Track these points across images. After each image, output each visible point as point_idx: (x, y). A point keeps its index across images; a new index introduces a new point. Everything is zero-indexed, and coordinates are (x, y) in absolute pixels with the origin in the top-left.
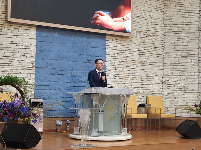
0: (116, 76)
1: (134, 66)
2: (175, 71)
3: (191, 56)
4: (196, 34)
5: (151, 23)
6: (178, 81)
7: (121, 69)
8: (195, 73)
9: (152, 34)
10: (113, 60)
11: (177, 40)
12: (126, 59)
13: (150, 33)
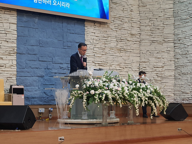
0: (96, 62)
1: (112, 53)
2: (151, 58)
3: (167, 42)
4: (171, 20)
5: (127, 10)
6: (154, 67)
7: (101, 55)
8: (172, 59)
9: (128, 21)
10: (92, 47)
11: (153, 26)
12: (104, 45)
13: (126, 20)
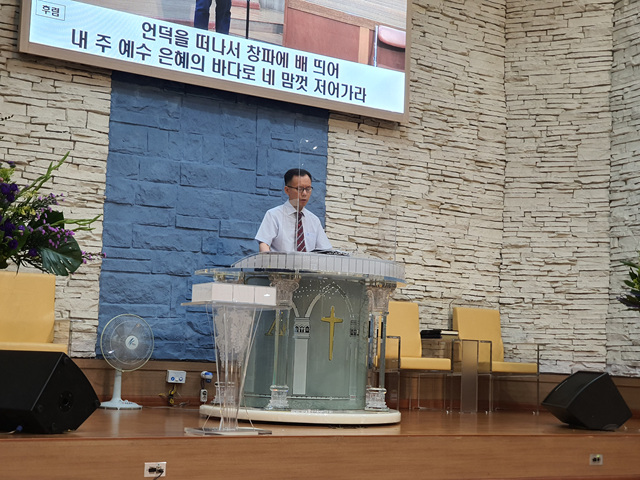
0: (359, 240)
1: (414, 214)
2: (539, 235)
3: (587, 186)
4: (601, 121)
5: (466, 89)
6: (546, 263)
7: (376, 220)
8: (600, 240)
9: (468, 122)
10: (349, 194)
11: (545, 139)
12: (389, 191)
13: (463, 118)
